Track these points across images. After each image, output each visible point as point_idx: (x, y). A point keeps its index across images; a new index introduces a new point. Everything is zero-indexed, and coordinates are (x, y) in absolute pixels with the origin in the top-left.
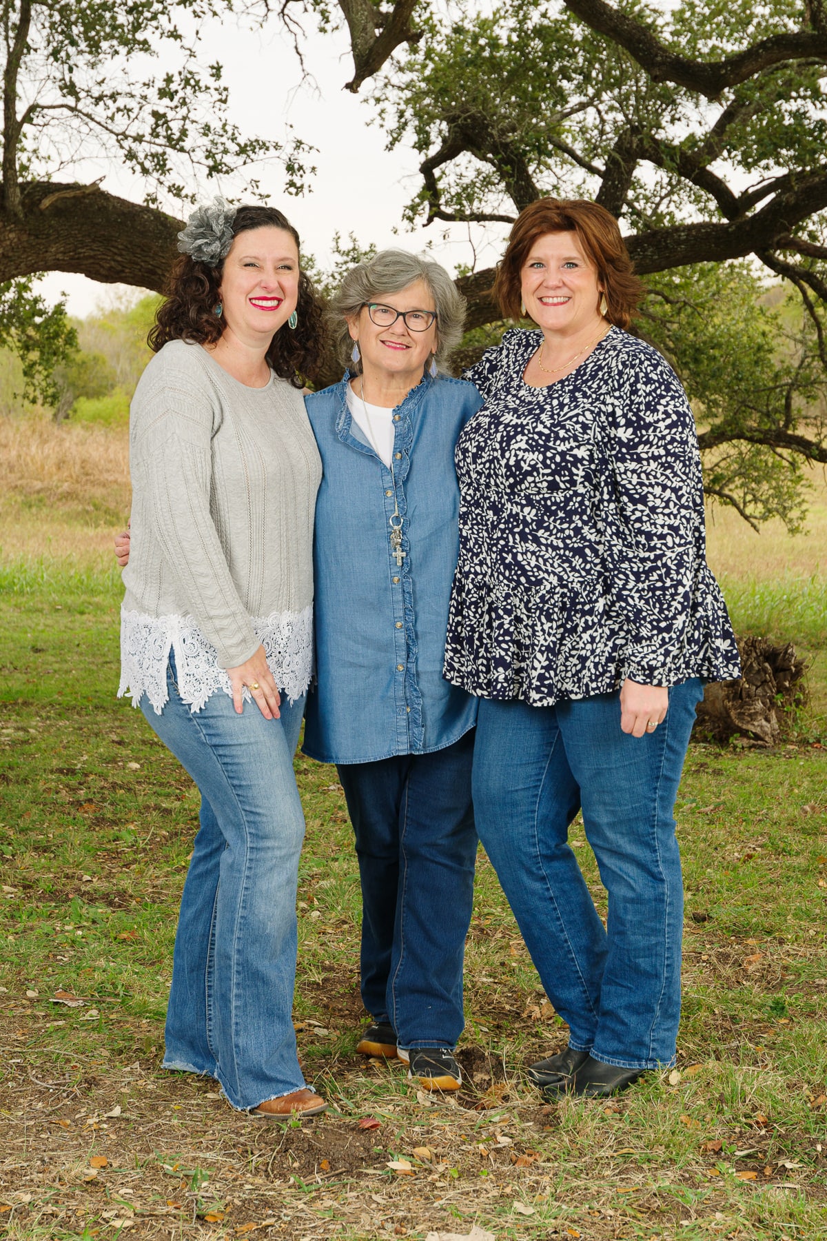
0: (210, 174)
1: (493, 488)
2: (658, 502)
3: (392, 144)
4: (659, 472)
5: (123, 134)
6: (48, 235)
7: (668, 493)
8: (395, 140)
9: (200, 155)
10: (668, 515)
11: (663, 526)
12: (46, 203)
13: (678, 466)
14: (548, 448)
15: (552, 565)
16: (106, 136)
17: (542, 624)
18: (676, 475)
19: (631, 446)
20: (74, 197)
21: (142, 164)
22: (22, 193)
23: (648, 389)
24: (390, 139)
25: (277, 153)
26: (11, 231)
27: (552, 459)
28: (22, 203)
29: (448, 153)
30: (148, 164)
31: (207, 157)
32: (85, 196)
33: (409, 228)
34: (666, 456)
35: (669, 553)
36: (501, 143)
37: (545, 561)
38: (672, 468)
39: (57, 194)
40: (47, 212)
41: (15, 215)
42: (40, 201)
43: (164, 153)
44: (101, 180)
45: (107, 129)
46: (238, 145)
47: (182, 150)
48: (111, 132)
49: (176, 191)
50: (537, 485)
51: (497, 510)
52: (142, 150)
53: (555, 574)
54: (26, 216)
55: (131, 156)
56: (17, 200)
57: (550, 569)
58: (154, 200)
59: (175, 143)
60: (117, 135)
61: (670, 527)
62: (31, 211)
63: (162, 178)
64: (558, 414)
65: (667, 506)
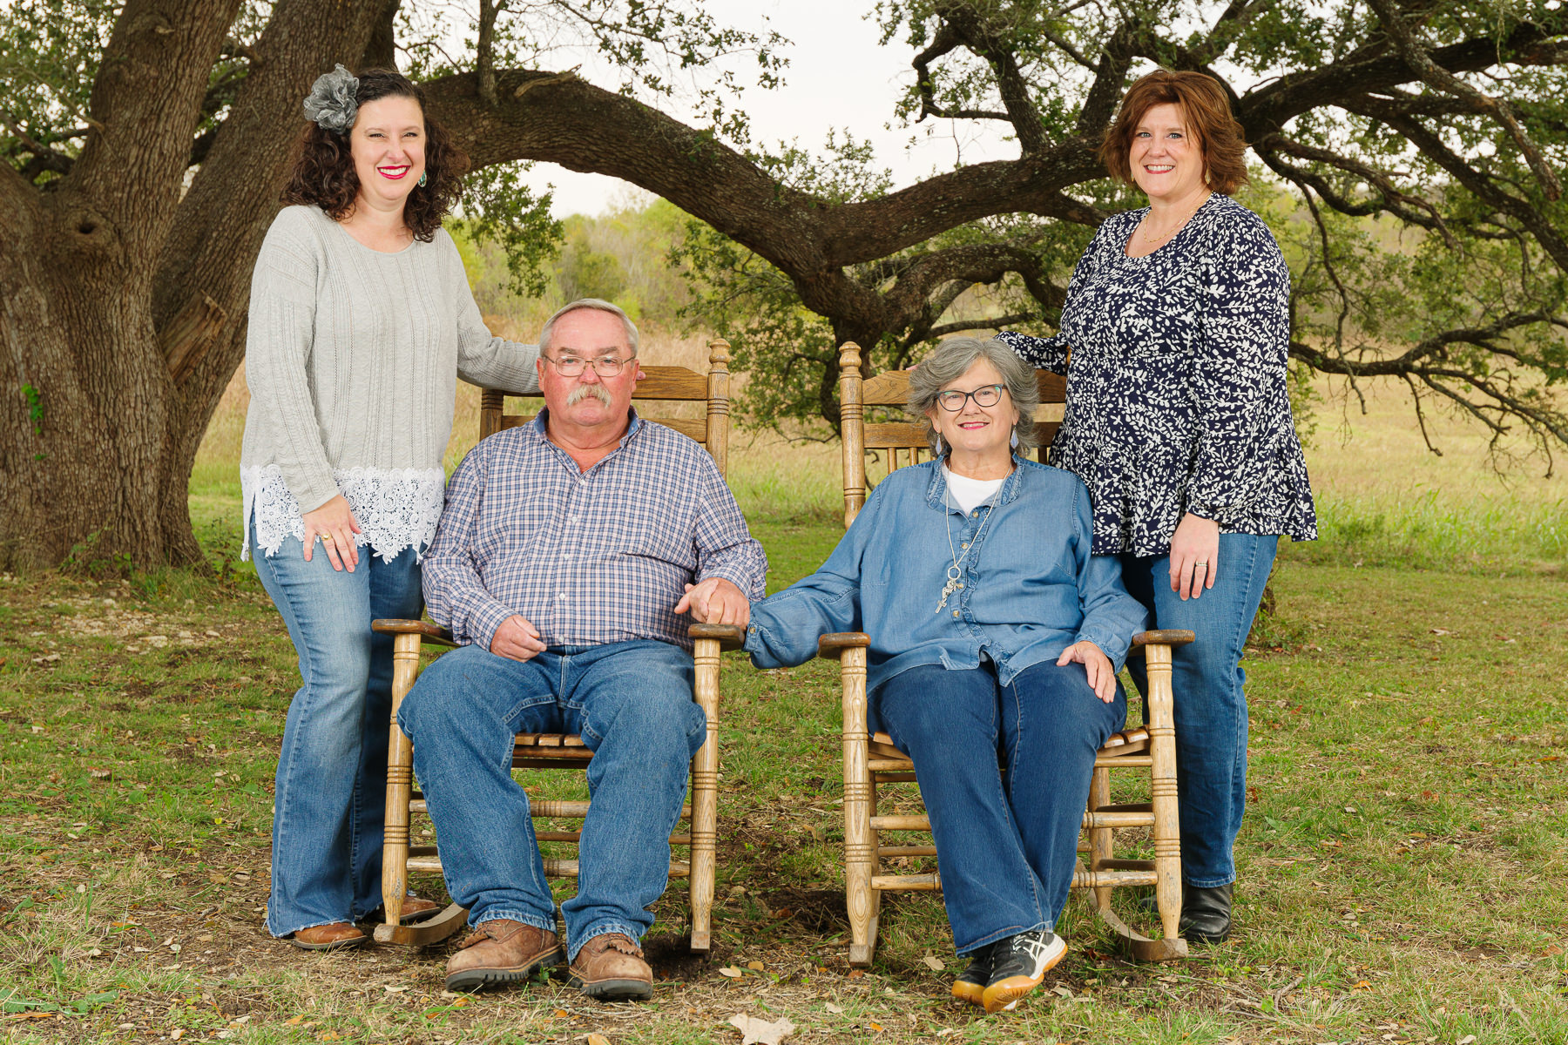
0: (684, 65)
1: (1107, 356)
2: (1245, 355)
3: (886, 38)
4: (1249, 327)
5: (600, 22)
6: (523, 123)
7: (1254, 349)
8: (889, 34)
9: (673, 45)
10: (1252, 369)
11: (1247, 379)
12: (521, 90)
13: (1266, 323)
14: (1157, 313)
15: (1157, 425)
16: (581, 24)
17: (1144, 480)
18: (1263, 331)
19: (1222, 302)
20: (550, 85)
21: (618, 54)
22: (497, 80)
23: (1242, 250)
24: (884, 33)
25: (753, 45)
26: (484, 118)
27: (1162, 322)
28: (497, 91)
29: (942, 46)
30: (625, 54)
31: (682, 48)
32: (561, 84)
33: (902, 124)
34: (1256, 313)
35: (1248, 406)
36: (990, 38)
37: (1151, 420)
38: (1260, 324)
39: (532, 82)
40: (522, 100)
41: (490, 102)
42: (515, 88)
43: (640, 44)
44: (577, 68)
45: (582, 17)
46: (713, 36)
47: (657, 40)
48: (587, 20)
49: (653, 82)
50: (1148, 349)
51: (1107, 376)
52: (616, 39)
53: (1158, 433)
54: (500, 103)
55: (606, 44)
56: (491, 88)
57: (1154, 428)
58: (630, 91)
59: (650, 33)
60: (592, 23)
61: (1254, 381)
62: (506, 99)
63: (638, 68)
64: (1163, 280)
65: (1252, 361)
